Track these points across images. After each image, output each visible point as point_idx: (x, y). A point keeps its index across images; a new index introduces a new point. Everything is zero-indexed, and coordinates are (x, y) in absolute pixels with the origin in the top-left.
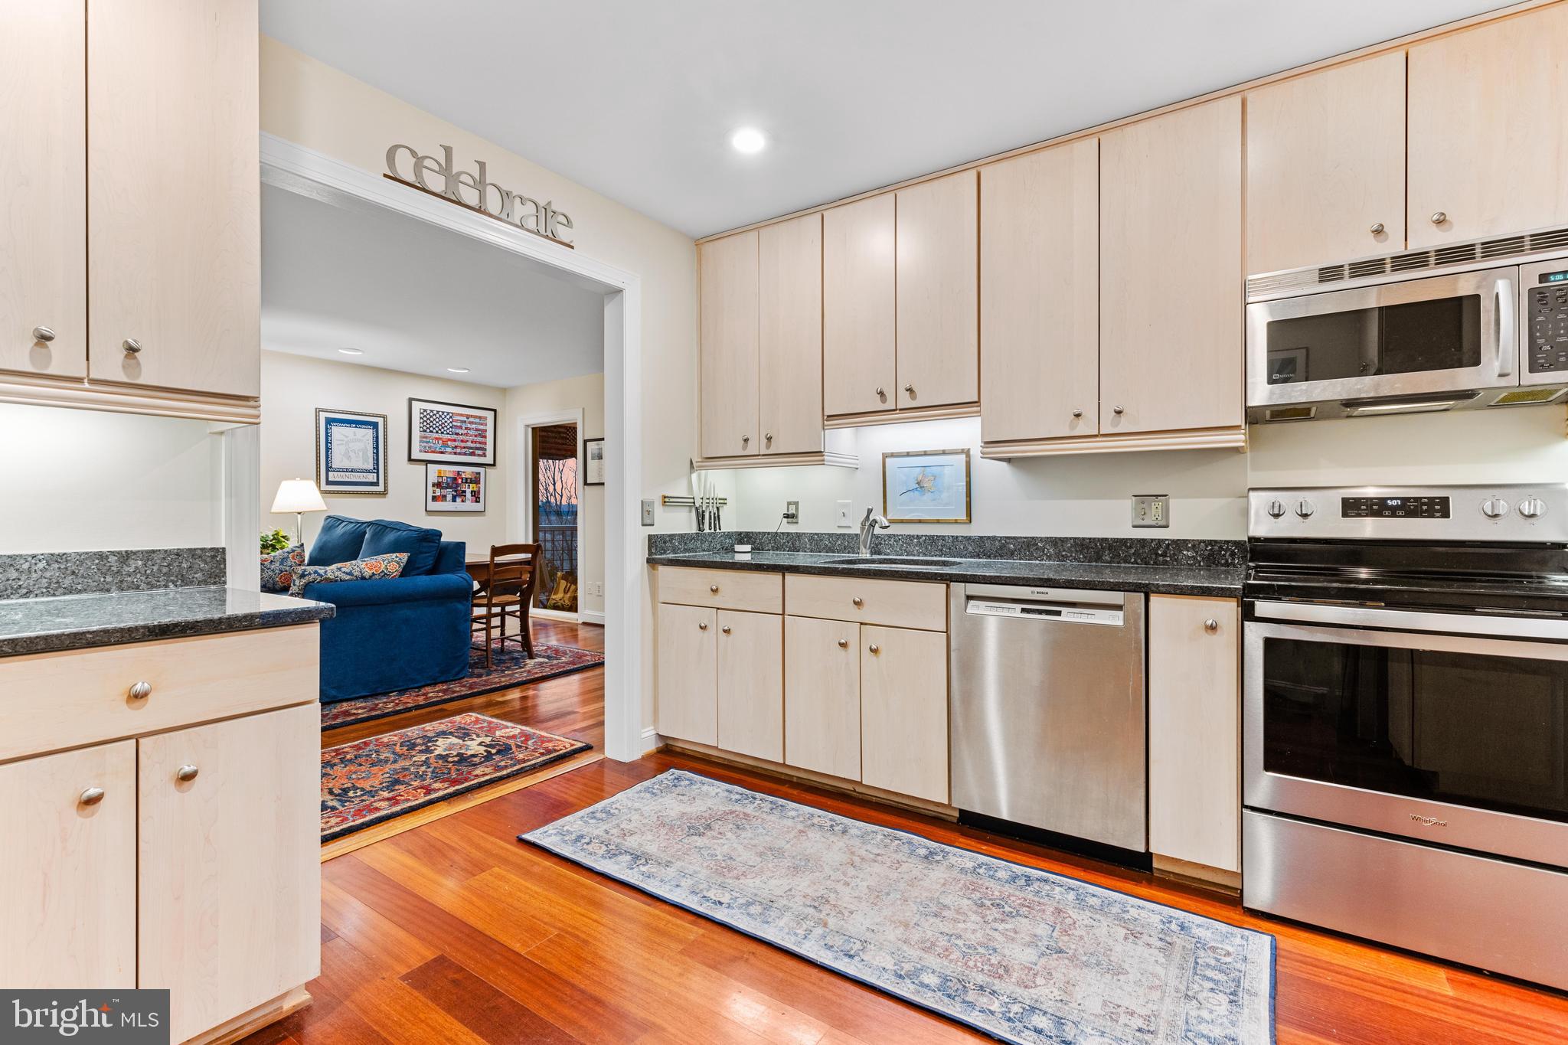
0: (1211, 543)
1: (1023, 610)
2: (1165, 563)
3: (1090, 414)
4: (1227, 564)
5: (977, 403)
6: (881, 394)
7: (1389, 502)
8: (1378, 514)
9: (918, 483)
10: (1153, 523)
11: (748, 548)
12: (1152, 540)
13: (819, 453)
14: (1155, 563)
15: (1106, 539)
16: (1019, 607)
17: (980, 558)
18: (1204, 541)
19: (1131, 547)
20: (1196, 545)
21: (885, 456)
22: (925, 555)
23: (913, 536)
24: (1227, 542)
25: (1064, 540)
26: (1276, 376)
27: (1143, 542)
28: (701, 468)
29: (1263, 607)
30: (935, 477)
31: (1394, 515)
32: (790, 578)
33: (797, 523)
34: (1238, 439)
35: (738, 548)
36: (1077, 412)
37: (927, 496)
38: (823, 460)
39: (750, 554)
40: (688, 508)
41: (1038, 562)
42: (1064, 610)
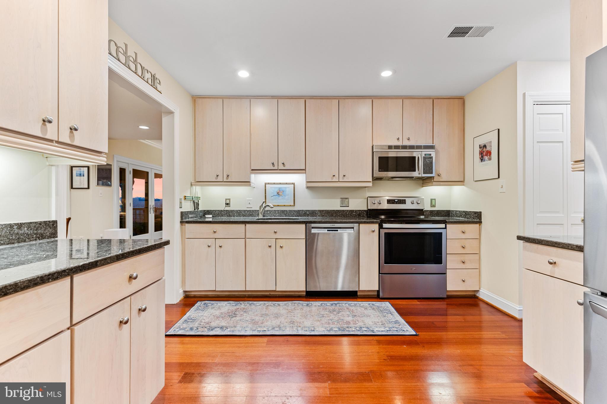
0: (359, 211)
1: (328, 230)
2: (349, 216)
3: (337, 176)
4: (363, 216)
5: (305, 170)
6: (273, 164)
7: (396, 201)
8: (393, 203)
9: (278, 193)
10: (345, 206)
11: (211, 216)
12: (346, 210)
13: (249, 182)
14: (346, 216)
15: (334, 210)
16: (326, 230)
17: (298, 217)
18: (358, 210)
19: (340, 212)
20: (356, 211)
21: (266, 184)
22: (280, 217)
23: (276, 211)
24: (363, 210)
25: (323, 211)
26: (380, 170)
27: (343, 211)
28: (195, 185)
29: (385, 225)
30: (283, 191)
31: (396, 204)
32: (248, 225)
33: (230, 206)
34: (370, 184)
35: (207, 216)
36: (334, 175)
37: (281, 197)
38: (250, 185)
39: (211, 219)
40: (190, 201)
41: (316, 217)
42: (339, 230)
